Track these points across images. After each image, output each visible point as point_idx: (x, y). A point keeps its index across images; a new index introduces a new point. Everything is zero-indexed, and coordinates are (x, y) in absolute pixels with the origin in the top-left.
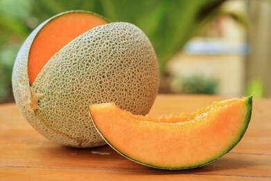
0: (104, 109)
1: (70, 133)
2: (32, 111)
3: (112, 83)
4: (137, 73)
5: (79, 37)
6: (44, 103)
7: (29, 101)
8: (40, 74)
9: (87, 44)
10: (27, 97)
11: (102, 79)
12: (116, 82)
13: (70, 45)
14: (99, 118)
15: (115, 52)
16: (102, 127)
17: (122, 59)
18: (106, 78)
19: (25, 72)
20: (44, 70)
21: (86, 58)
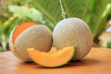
0: (31, 50)
1: (25, 57)
2: (14, 51)
3: (36, 42)
4: (44, 39)
5: (27, 29)
6: (17, 49)
7: (13, 48)
8: (16, 40)
9: (29, 31)
10: (12, 47)
11: (33, 41)
12: (37, 42)
13: (24, 32)
14: (29, 53)
15: (37, 33)
16: (30, 55)
17: (39, 35)
18: (34, 41)
19: (12, 40)
20: (17, 39)
21: (28, 35)
